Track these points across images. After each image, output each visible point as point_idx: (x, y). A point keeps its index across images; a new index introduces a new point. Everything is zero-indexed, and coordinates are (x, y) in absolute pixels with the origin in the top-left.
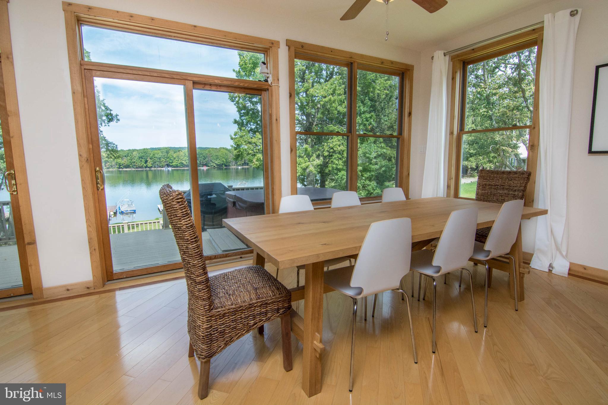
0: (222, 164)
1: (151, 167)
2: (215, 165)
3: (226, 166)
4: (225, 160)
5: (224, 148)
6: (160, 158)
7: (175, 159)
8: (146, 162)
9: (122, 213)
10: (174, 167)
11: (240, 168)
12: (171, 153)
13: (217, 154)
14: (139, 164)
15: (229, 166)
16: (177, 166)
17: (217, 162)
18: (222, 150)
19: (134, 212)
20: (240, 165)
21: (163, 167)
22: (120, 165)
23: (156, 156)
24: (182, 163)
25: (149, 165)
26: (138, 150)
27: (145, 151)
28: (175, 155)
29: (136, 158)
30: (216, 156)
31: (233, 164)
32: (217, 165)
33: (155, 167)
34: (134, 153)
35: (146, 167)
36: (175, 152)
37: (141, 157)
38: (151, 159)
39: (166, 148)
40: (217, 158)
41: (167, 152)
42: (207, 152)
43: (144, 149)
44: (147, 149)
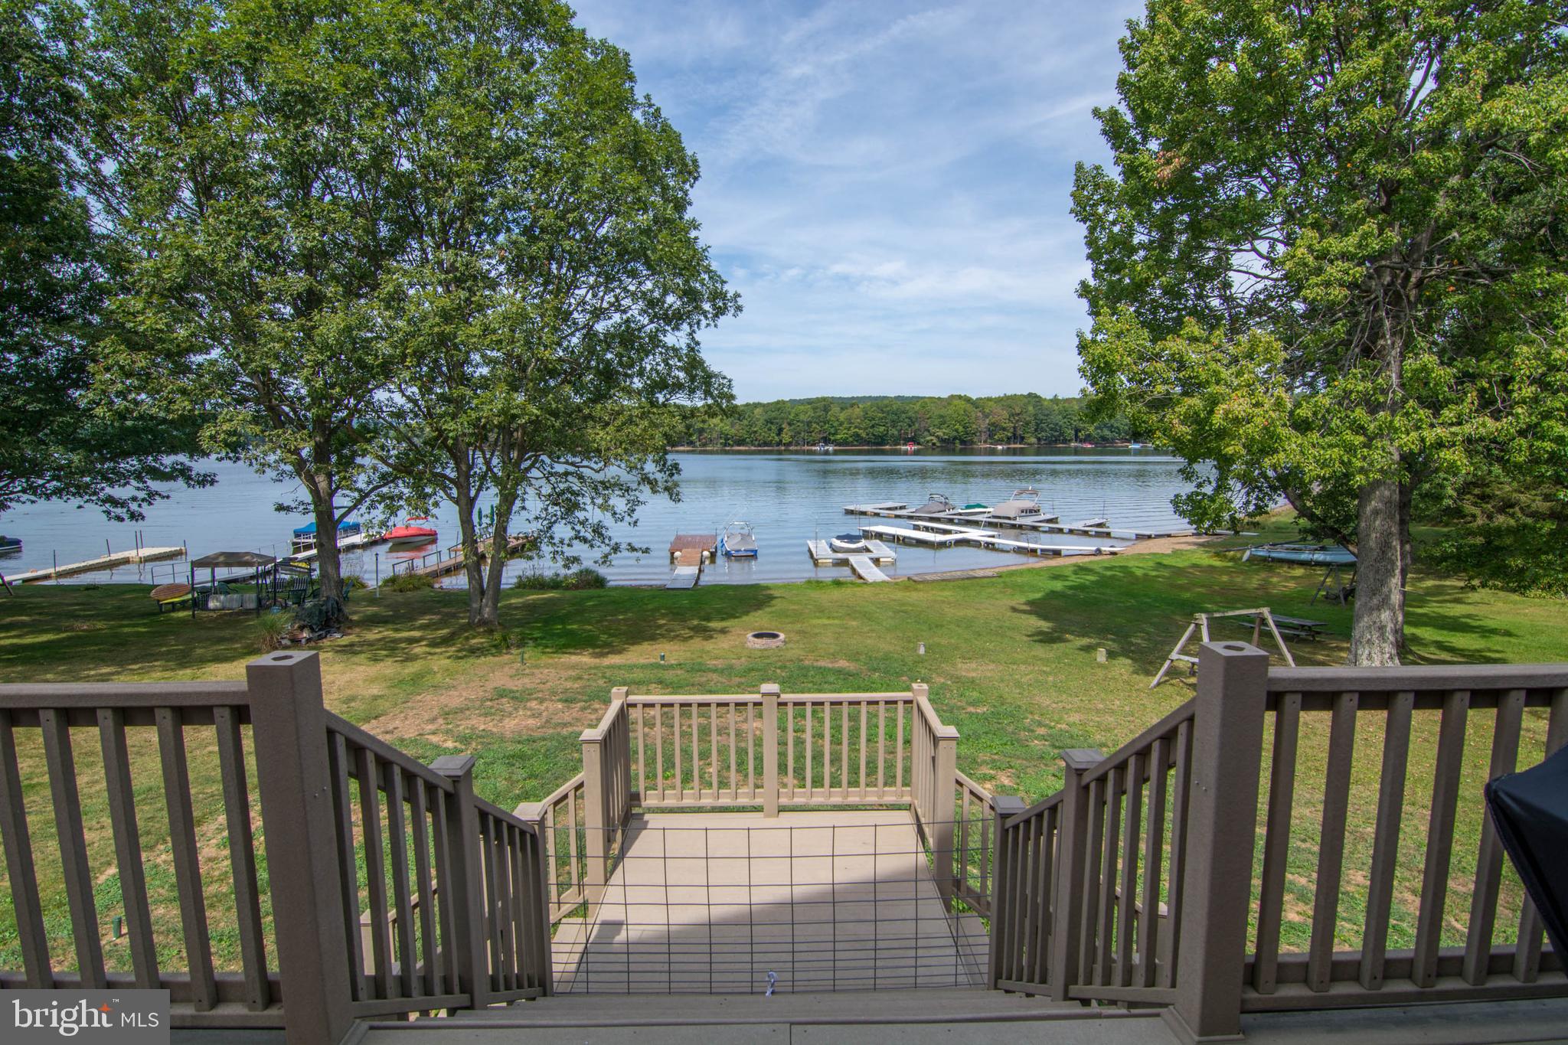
0: (955, 438)
1: (790, 444)
2: (935, 440)
3: (963, 442)
4: (961, 429)
5: (960, 397)
6: (809, 424)
7: (841, 424)
8: (780, 430)
9: (728, 555)
10: (839, 444)
11: (1000, 447)
12: (835, 409)
13: (943, 412)
14: (763, 435)
15: (972, 443)
16: (845, 443)
17: (940, 434)
18: (956, 402)
19: (753, 555)
20: (1000, 441)
21: (814, 445)
22: (727, 439)
23: (802, 417)
24: (858, 435)
25: (786, 439)
26: (763, 405)
27: (779, 405)
28: (842, 417)
29: (759, 423)
30: (942, 416)
31: (983, 438)
32: (942, 440)
33: (797, 444)
34: (757, 411)
35: (779, 443)
36: (842, 409)
37: (770, 421)
38: (790, 424)
39: (824, 399)
40: (943, 421)
41: (826, 409)
42: (917, 407)
43: (778, 402)
44: (783, 402)
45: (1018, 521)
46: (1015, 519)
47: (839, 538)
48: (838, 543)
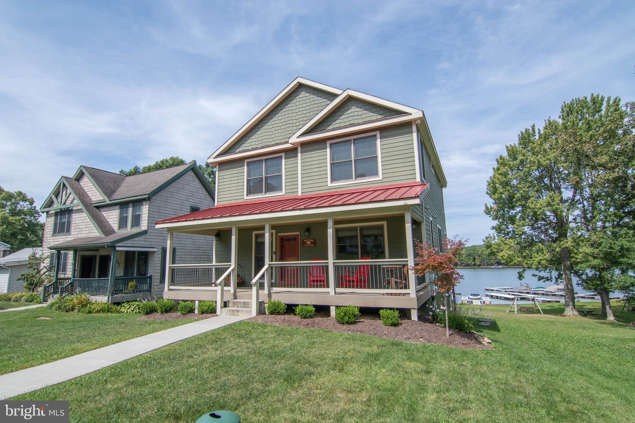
45: (556, 293)
46: (555, 292)
47: (471, 295)
48: (470, 297)
